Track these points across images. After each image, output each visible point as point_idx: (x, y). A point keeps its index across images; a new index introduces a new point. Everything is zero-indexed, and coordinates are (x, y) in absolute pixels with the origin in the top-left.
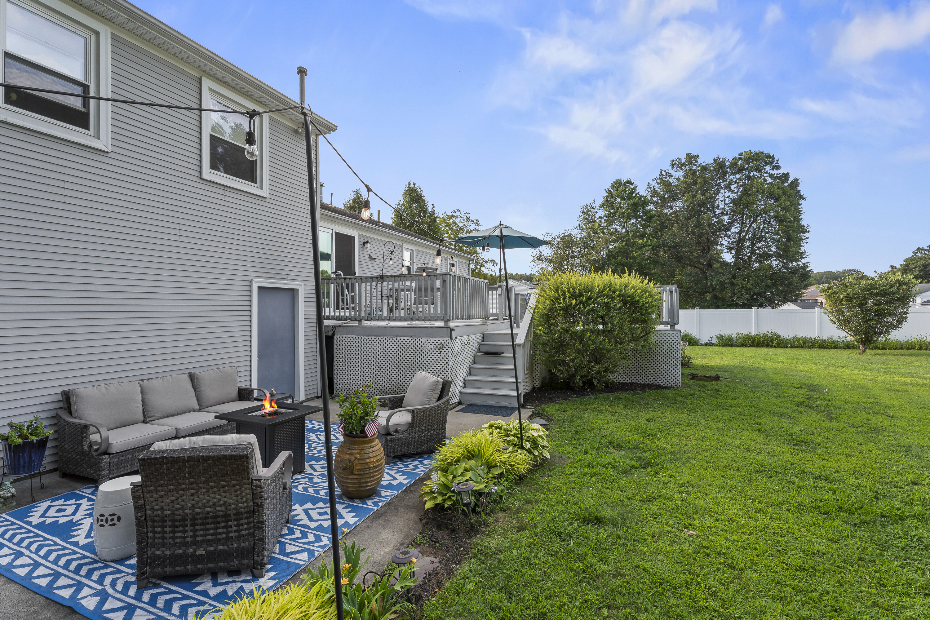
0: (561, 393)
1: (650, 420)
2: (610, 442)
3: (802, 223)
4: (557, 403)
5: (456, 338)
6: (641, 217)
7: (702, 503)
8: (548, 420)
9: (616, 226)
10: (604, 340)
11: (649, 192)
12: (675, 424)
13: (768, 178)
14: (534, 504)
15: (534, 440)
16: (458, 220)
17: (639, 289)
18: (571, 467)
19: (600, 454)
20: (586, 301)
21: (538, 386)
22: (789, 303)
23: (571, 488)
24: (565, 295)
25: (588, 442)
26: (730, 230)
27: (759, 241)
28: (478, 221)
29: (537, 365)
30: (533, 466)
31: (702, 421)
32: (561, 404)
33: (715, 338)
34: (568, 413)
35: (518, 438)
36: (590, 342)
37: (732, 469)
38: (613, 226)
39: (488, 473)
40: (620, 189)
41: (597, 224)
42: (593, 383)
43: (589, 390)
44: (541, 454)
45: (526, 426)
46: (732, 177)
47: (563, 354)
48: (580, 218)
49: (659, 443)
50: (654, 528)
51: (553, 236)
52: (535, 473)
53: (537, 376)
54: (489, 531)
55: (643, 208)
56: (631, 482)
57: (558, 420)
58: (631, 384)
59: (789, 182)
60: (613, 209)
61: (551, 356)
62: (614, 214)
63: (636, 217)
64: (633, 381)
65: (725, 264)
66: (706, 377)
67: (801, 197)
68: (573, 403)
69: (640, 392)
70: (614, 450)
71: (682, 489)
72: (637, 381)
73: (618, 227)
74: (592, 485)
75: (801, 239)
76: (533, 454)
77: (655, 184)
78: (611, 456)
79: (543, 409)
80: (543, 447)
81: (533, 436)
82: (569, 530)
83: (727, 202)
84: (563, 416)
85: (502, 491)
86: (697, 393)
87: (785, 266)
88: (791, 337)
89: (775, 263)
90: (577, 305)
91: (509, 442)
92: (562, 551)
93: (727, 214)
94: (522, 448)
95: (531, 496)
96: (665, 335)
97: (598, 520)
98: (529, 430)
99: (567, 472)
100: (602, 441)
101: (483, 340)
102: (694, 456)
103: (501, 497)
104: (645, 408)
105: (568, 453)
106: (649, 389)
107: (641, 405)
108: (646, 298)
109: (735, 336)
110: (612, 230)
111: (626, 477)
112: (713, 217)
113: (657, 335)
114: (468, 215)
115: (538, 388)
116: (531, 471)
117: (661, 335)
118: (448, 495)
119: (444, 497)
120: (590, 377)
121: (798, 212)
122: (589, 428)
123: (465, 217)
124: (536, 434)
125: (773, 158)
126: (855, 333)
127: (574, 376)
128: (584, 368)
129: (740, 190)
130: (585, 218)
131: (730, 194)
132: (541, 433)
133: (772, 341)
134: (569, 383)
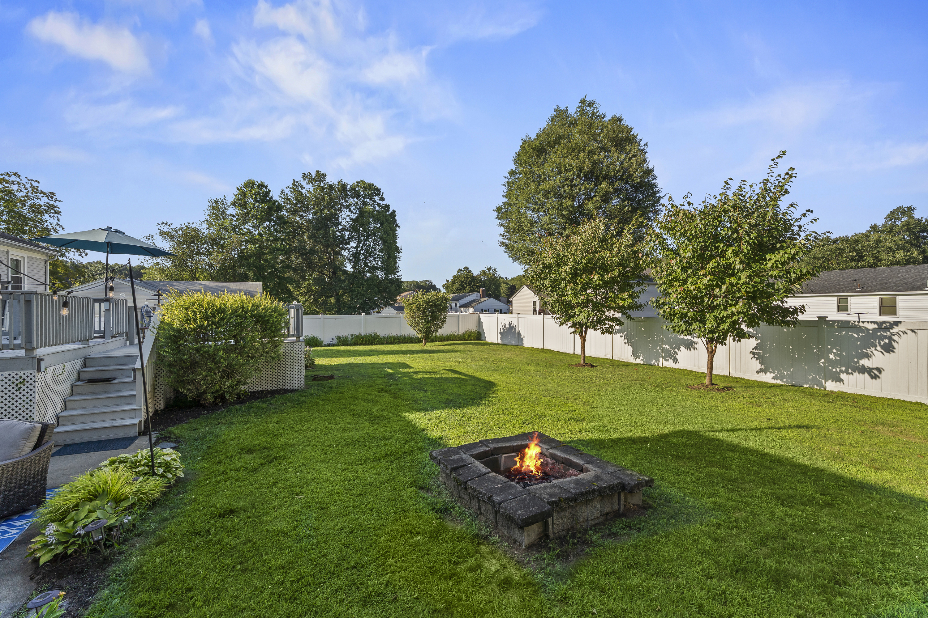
0: (190, 412)
1: (277, 422)
2: (243, 449)
3: (397, 245)
4: (186, 423)
5: (46, 369)
6: (275, 222)
7: (310, 475)
8: (177, 441)
9: (249, 226)
10: (237, 357)
11: (282, 198)
12: (296, 422)
13: (376, 206)
14: (171, 520)
15: (166, 464)
16: (16, 187)
17: (270, 309)
18: (206, 479)
19: (233, 461)
20: (218, 322)
21: (162, 408)
22: (389, 307)
23: (208, 495)
24: (196, 316)
25: (221, 453)
26: (350, 245)
27: (370, 256)
28: (54, 194)
29: (161, 387)
30: (167, 487)
31: (317, 415)
32: (191, 423)
33: (335, 339)
34: (199, 431)
35: (148, 466)
36: (222, 360)
37: (333, 447)
38: (246, 226)
39: (116, 507)
40: (253, 191)
41: (228, 221)
42: (225, 397)
43: (220, 404)
44: (175, 475)
45: (157, 453)
46: (351, 200)
47: (193, 373)
48: (208, 213)
49: (283, 440)
50: (276, 503)
51: (173, 227)
52: (169, 495)
53: (160, 398)
54: (125, 557)
55: (277, 214)
56: (259, 476)
57: (189, 440)
58: (262, 391)
59: (390, 212)
60: (245, 209)
61: (178, 376)
62: (247, 214)
63: (270, 221)
64: (264, 389)
65: (345, 272)
66: (324, 377)
67: (397, 225)
68: (205, 420)
69: (270, 398)
70: (246, 455)
71: (297, 470)
72: (267, 388)
73: (251, 228)
74: (227, 488)
75: (396, 257)
76: (167, 477)
77: (288, 191)
78: (243, 461)
79: (169, 432)
80: (177, 468)
81: (165, 460)
82: (207, 527)
83: (347, 220)
84: (194, 434)
85: (134, 520)
86: (316, 392)
87: (387, 277)
88: (386, 336)
89: (380, 274)
90: (209, 326)
91: (137, 473)
92: (202, 543)
93: (347, 230)
94: (154, 474)
95: (167, 514)
96: (292, 346)
97: (232, 512)
98: (160, 456)
99: (202, 484)
100: (235, 450)
101: (85, 366)
102: (308, 444)
103: (134, 525)
104: (273, 412)
105: (202, 468)
106: (278, 394)
107: (270, 410)
108: (276, 317)
109: (350, 337)
110: (245, 230)
111: (256, 473)
112: (337, 231)
113: (285, 346)
114: (35, 184)
115: (161, 410)
116: (164, 494)
117: (289, 346)
118: (70, 541)
119: (65, 545)
120: (222, 392)
121: (395, 237)
122: (222, 441)
123: (28, 186)
124: (168, 459)
125: (379, 191)
126: (422, 331)
127: (205, 392)
128: (215, 383)
129: (357, 212)
130: (214, 213)
131: (350, 213)
132: (174, 456)
133: (375, 340)
134: (199, 400)
